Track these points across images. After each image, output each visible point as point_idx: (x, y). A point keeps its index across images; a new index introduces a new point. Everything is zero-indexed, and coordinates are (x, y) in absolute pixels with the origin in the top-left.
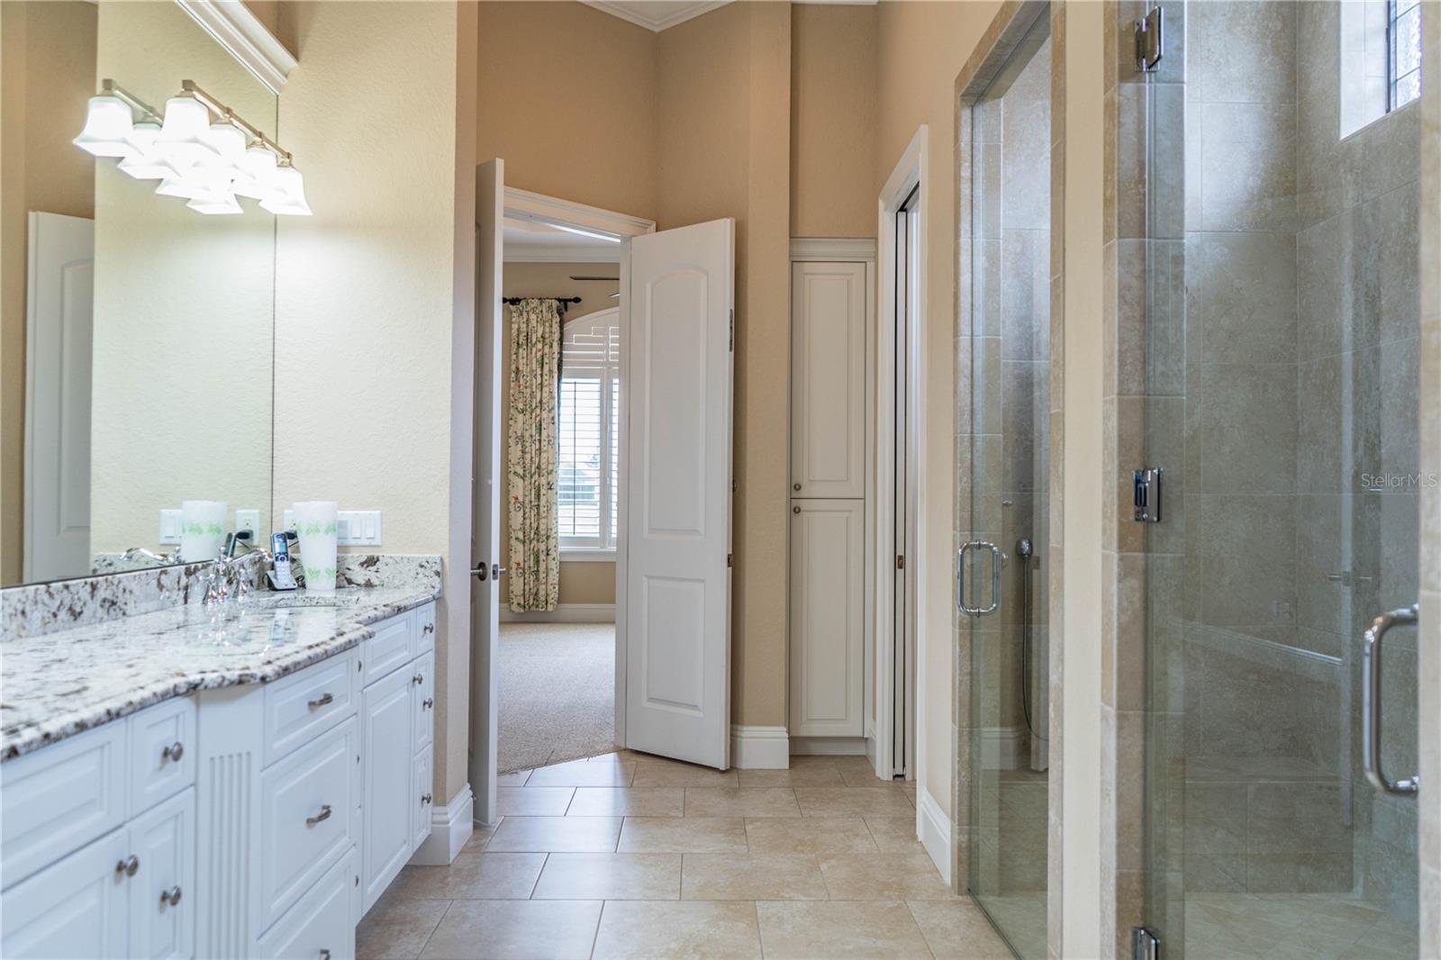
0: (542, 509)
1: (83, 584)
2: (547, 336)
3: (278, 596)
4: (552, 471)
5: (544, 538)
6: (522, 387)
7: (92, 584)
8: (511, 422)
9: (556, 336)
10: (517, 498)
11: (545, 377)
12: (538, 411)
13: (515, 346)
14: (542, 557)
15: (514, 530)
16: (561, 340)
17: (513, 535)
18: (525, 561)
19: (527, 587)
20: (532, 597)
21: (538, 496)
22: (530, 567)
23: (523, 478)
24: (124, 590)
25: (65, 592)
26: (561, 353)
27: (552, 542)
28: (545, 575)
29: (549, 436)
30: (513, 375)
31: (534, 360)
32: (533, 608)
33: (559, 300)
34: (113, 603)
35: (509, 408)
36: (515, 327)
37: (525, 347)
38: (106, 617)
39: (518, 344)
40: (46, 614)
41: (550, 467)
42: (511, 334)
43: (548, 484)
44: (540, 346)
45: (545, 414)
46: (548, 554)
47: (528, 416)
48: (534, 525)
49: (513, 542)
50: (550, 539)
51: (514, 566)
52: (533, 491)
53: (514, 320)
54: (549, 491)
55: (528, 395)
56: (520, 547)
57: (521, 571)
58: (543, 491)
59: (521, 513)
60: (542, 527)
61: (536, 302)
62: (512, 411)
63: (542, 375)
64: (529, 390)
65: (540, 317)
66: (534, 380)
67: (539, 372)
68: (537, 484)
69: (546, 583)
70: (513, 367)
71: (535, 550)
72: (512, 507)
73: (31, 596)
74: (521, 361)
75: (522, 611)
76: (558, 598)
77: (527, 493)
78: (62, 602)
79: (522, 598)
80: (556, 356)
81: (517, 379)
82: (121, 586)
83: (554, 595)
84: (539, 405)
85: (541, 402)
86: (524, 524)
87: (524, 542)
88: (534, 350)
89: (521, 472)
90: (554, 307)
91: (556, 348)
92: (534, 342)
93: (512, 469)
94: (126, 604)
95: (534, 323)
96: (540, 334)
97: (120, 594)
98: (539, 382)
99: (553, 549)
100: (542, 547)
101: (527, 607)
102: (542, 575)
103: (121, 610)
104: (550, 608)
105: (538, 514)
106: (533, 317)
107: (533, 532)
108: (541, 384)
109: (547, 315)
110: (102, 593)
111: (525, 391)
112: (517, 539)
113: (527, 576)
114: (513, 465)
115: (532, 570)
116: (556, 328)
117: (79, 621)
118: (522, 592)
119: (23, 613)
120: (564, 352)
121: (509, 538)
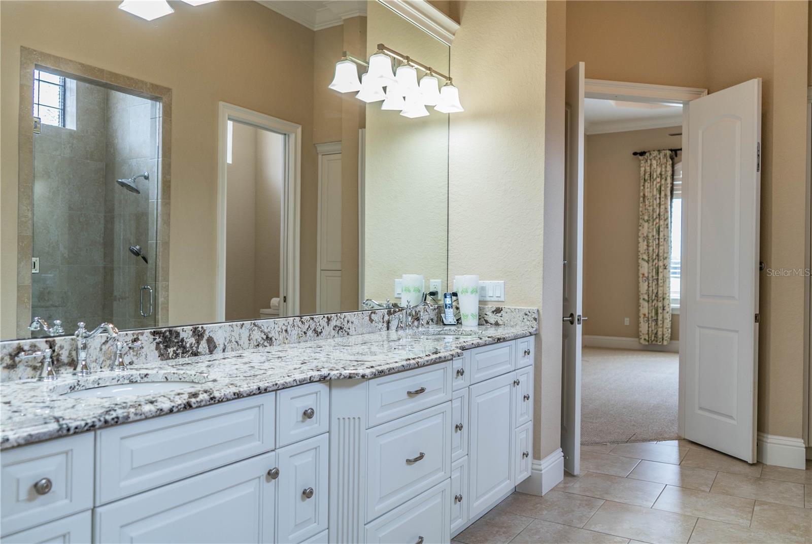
0: (660, 281)
1: (322, 317)
2: (663, 173)
3: (447, 328)
4: (666, 258)
5: (661, 299)
6: (647, 206)
7: (328, 317)
8: (640, 228)
9: (669, 173)
10: (643, 274)
11: (662, 199)
12: (657, 220)
13: (643, 181)
14: (660, 311)
15: (642, 294)
16: (673, 175)
17: (641, 297)
18: (649, 313)
19: (650, 329)
20: (653, 336)
21: (657, 273)
22: (652, 317)
23: (648, 262)
24: (348, 322)
25: (311, 321)
26: (672, 184)
27: (666, 302)
28: (662, 322)
29: (664, 236)
30: (641, 199)
31: (655, 189)
32: (654, 342)
33: (671, 150)
34: (341, 328)
35: (639, 219)
36: (642, 169)
37: (649, 181)
38: (336, 335)
39: (645, 179)
40: (300, 332)
41: (665, 255)
42: (640, 174)
43: (664, 265)
44: (658, 180)
45: (662, 222)
46: (664, 309)
47: (651, 224)
48: (655, 291)
49: (641, 301)
50: (665, 300)
51: (642, 316)
52: (654, 270)
53: (642, 165)
54: (665, 270)
55: (651, 211)
56: (646, 304)
57: (646, 319)
58: (660, 270)
59: (647, 283)
60: (660, 292)
61: (656, 153)
62: (641, 221)
63: (660, 198)
64: (651, 208)
65: (659, 161)
66: (655, 201)
67: (658, 196)
68: (657, 265)
69: (663, 327)
70: (642, 194)
71: (656, 306)
72: (640, 279)
73: (291, 323)
74: (646, 190)
75: (647, 343)
76: (671, 337)
77: (650, 271)
78: (309, 326)
79: (647, 336)
80: (669, 186)
81: (644, 201)
82: (346, 320)
83: (667, 334)
84: (658, 216)
85: (659, 215)
86: (648, 290)
87: (648, 301)
88: (655, 183)
89: (646, 258)
90: (668, 154)
91: (669, 180)
92: (655, 177)
93: (641, 257)
94: (349, 329)
95: (655, 166)
96: (659, 172)
97: (345, 323)
98: (658, 202)
99: (667, 306)
100: (660, 304)
101: (650, 341)
102: (660, 322)
103: (346, 332)
104: (665, 343)
105: (658, 284)
106: (654, 162)
107: (654, 295)
108: (660, 204)
109: (663, 160)
110: (333, 323)
111: (649, 208)
112: (644, 299)
113: (650, 322)
114: (642, 254)
115: (653, 318)
116: (669, 168)
117: (320, 337)
118: (647, 332)
119: (286, 331)
120: (675, 183)
121: (639, 299)
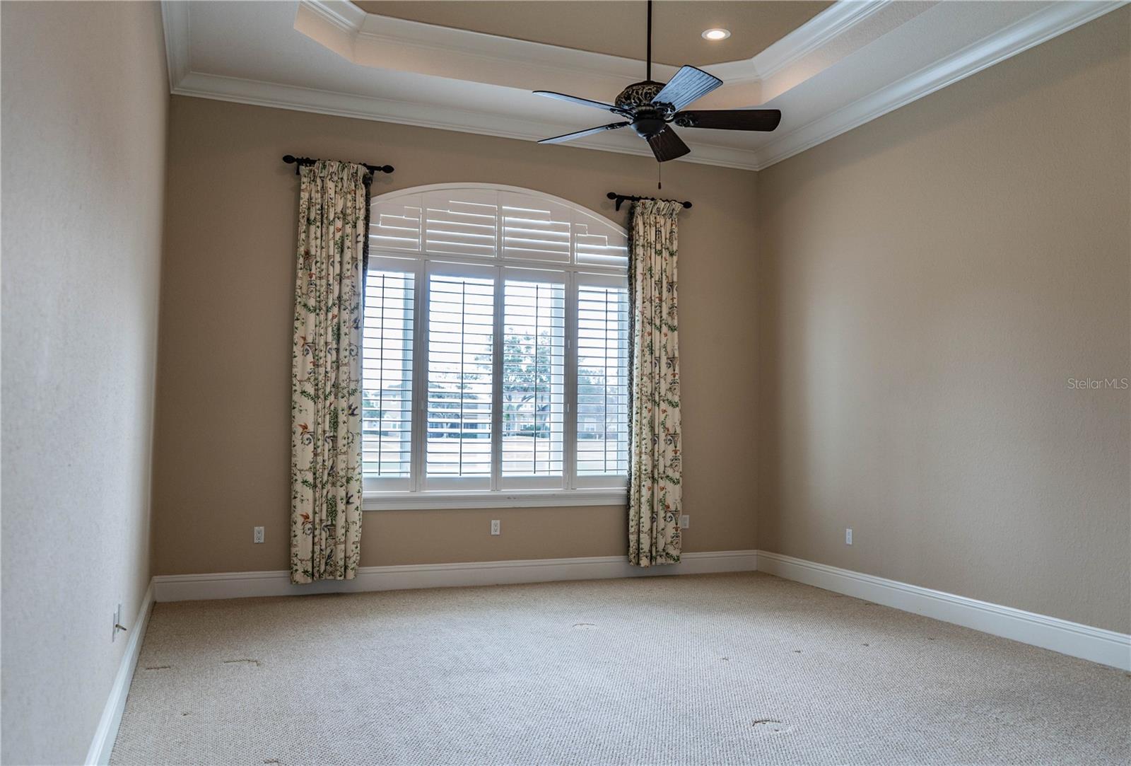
0: (341, 442)
2: (349, 211)
4: (355, 390)
5: (344, 480)
6: (314, 278)
8: (297, 324)
9: (362, 214)
10: (305, 427)
11: (346, 266)
12: (335, 310)
13: (303, 221)
14: (341, 506)
15: (301, 471)
16: (367, 219)
17: (299, 478)
18: (315, 513)
19: (317, 548)
20: (323, 562)
21: (335, 424)
22: (322, 521)
23: (315, 399)
26: (366, 236)
27: (354, 486)
28: (343, 531)
29: (350, 344)
30: (301, 260)
31: (332, 243)
32: (326, 576)
33: (368, 167)
35: (295, 304)
36: (305, 196)
37: (319, 224)
39: (308, 219)
41: (352, 386)
42: (298, 205)
43: (350, 408)
44: (339, 224)
45: (345, 315)
46: (348, 502)
47: (322, 317)
48: (329, 464)
49: (298, 487)
50: (353, 483)
51: (300, 520)
52: (328, 417)
53: (303, 186)
54: (351, 417)
55: (323, 289)
56: (308, 493)
57: (310, 526)
58: (342, 417)
59: (311, 446)
60: (341, 466)
61: (335, 166)
62: (299, 308)
63: (341, 263)
64: (324, 282)
65: (340, 186)
66: (331, 268)
67: (337, 258)
68: (332, 408)
69: (345, 542)
70: (302, 250)
71: (330, 496)
72: (297, 439)
74: (313, 243)
75: (309, 580)
76: (360, 561)
77: (320, 420)
79: (310, 564)
80: (361, 239)
81: (307, 267)
83: (355, 558)
84: (337, 302)
85: (339, 298)
86: (314, 462)
87: (315, 486)
88: (332, 229)
89: (311, 390)
90: (360, 174)
91: (361, 224)
92: (331, 217)
93: (298, 388)
95: (332, 192)
96: (339, 209)
98: (337, 271)
99: (356, 495)
100: (342, 493)
101: (317, 575)
102: (340, 532)
104: (351, 574)
105: (334, 448)
106: (330, 185)
107: (326, 472)
108: (341, 275)
109: (348, 185)
111: (318, 282)
112: (304, 482)
113: (317, 532)
114: (300, 381)
115: (325, 524)
116: (361, 202)
118: (310, 555)
120: (370, 236)
121: (293, 482)
